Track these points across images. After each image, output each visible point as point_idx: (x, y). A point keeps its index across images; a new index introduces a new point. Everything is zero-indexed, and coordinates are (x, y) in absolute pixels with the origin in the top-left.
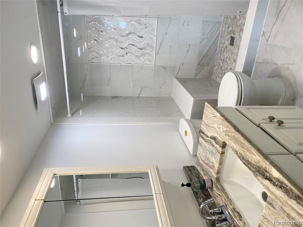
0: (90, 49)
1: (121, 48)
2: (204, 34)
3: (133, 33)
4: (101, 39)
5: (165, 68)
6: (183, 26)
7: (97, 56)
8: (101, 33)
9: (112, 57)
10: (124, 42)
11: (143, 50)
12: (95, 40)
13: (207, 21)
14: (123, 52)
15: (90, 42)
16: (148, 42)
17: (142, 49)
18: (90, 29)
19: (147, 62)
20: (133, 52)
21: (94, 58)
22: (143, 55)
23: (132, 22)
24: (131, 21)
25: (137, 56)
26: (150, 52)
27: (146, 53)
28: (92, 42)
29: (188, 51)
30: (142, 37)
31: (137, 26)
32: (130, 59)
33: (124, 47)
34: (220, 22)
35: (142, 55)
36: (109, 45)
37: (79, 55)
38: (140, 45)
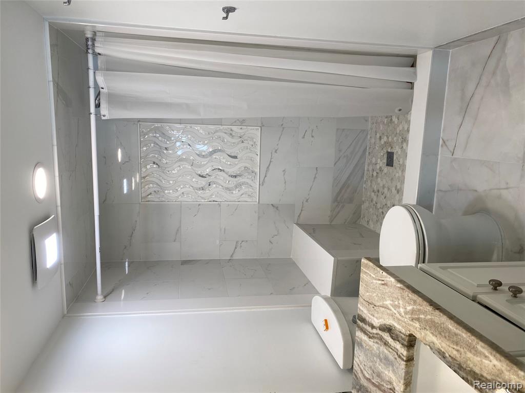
0: (144, 178)
1: (200, 176)
2: (340, 151)
3: (220, 151)
4: (164, 161)
5: (277, 208)
6: (303, 137)
7: (156, 189)
8: (165, 152)
9: (183, 190)
10: (204, 165)
11: (238, 178)
12: (154, 163)
13: (344, 129)
14: (203, 182)
15: (145, 167)
16: (247, 165)
17: (235, 177)
18: (146, 145)
19: (245, 198)
20: (220, 182)
21: (151, 194)
22: (238, 186)
23: (218, 134)
24: (216, 131)
25: (227, 189)
26: (249, 181)
27: (243, 183)
28: (148, 167)
29: (315, 178)
30: (235, 157)
31: (227, 138)
32: (214, 193)
33: (204, 174)
34: (364, 130)
35: (236, 187)
36: (178, 171)
37: (125, 191)
38: (233, 171)
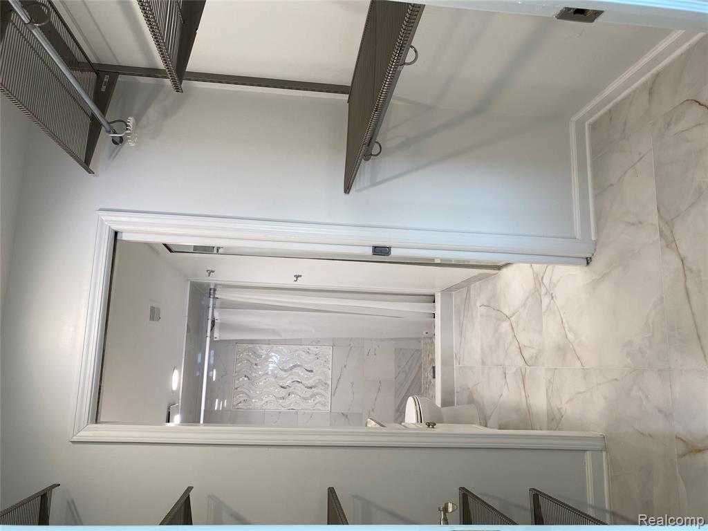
0: (236, 389)
1: (282, 387)
2: (399, 367)
3: (299, 366)
4: (254, 375)
5: (347, 416)
7: (245, 399)
8: (255, 367)
9: (267, 400)
12: (245, 376)
13: (401, 349)
15: (238, 379)
16: (321, 378)
17: (311, 388)
18: (240, 362)
19: (319, 407)
20: (299, 393)
21: (240, 402)
22: (314, 395)
23: (297, 352)
25: (305, 399)
27: (318, 394)
28: (241, 379)
29: (379, 390)
30: (311, 371)
31: (304, 356)
32: (293, 402)
34: (418, 350)
35: (311, 397)
36: (264, 383)
38: (309, 383)
